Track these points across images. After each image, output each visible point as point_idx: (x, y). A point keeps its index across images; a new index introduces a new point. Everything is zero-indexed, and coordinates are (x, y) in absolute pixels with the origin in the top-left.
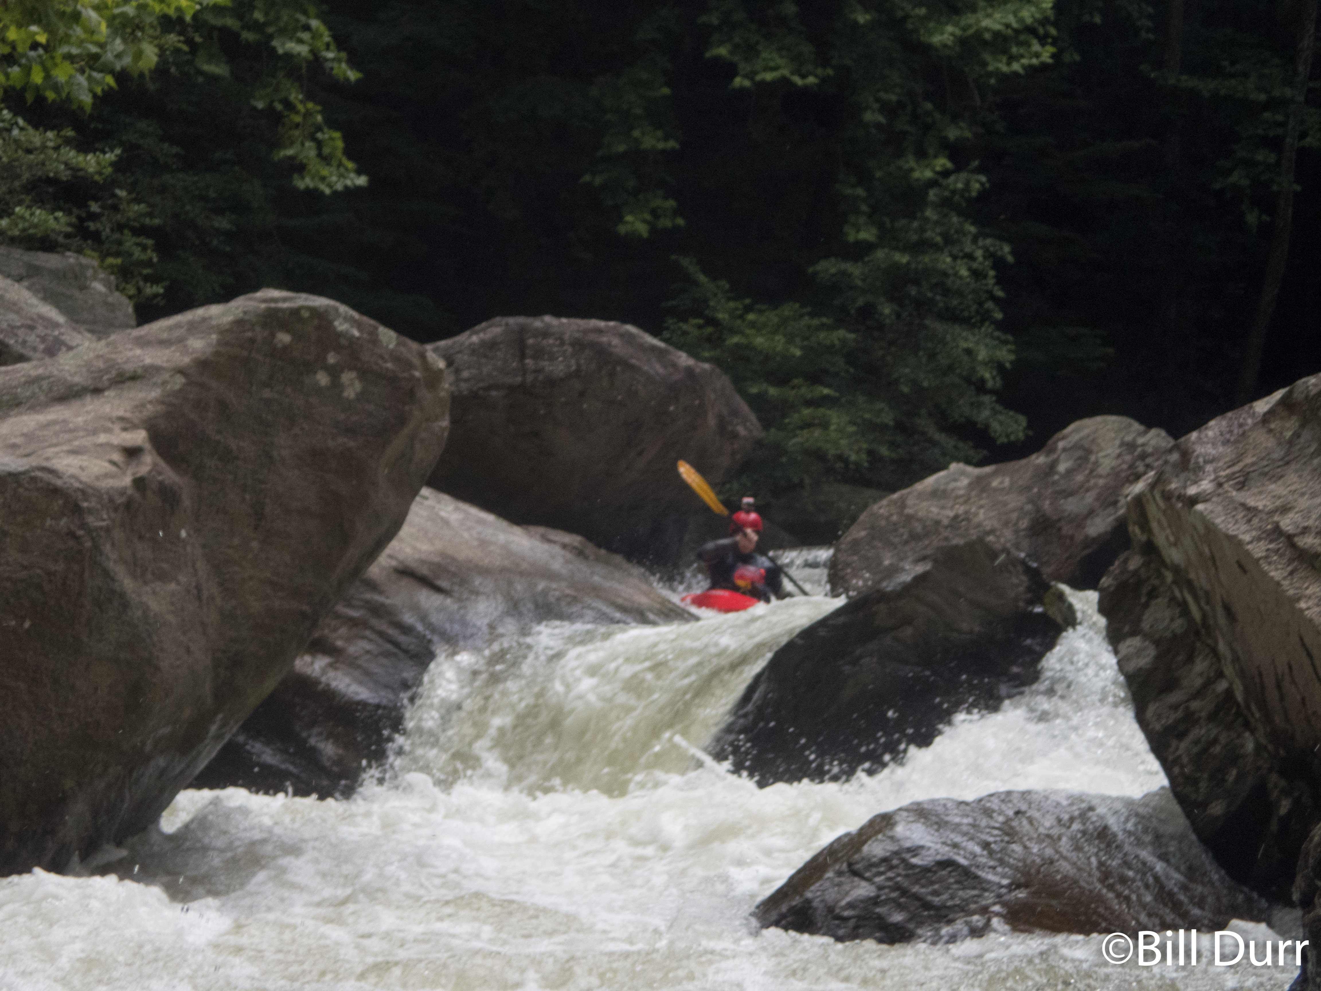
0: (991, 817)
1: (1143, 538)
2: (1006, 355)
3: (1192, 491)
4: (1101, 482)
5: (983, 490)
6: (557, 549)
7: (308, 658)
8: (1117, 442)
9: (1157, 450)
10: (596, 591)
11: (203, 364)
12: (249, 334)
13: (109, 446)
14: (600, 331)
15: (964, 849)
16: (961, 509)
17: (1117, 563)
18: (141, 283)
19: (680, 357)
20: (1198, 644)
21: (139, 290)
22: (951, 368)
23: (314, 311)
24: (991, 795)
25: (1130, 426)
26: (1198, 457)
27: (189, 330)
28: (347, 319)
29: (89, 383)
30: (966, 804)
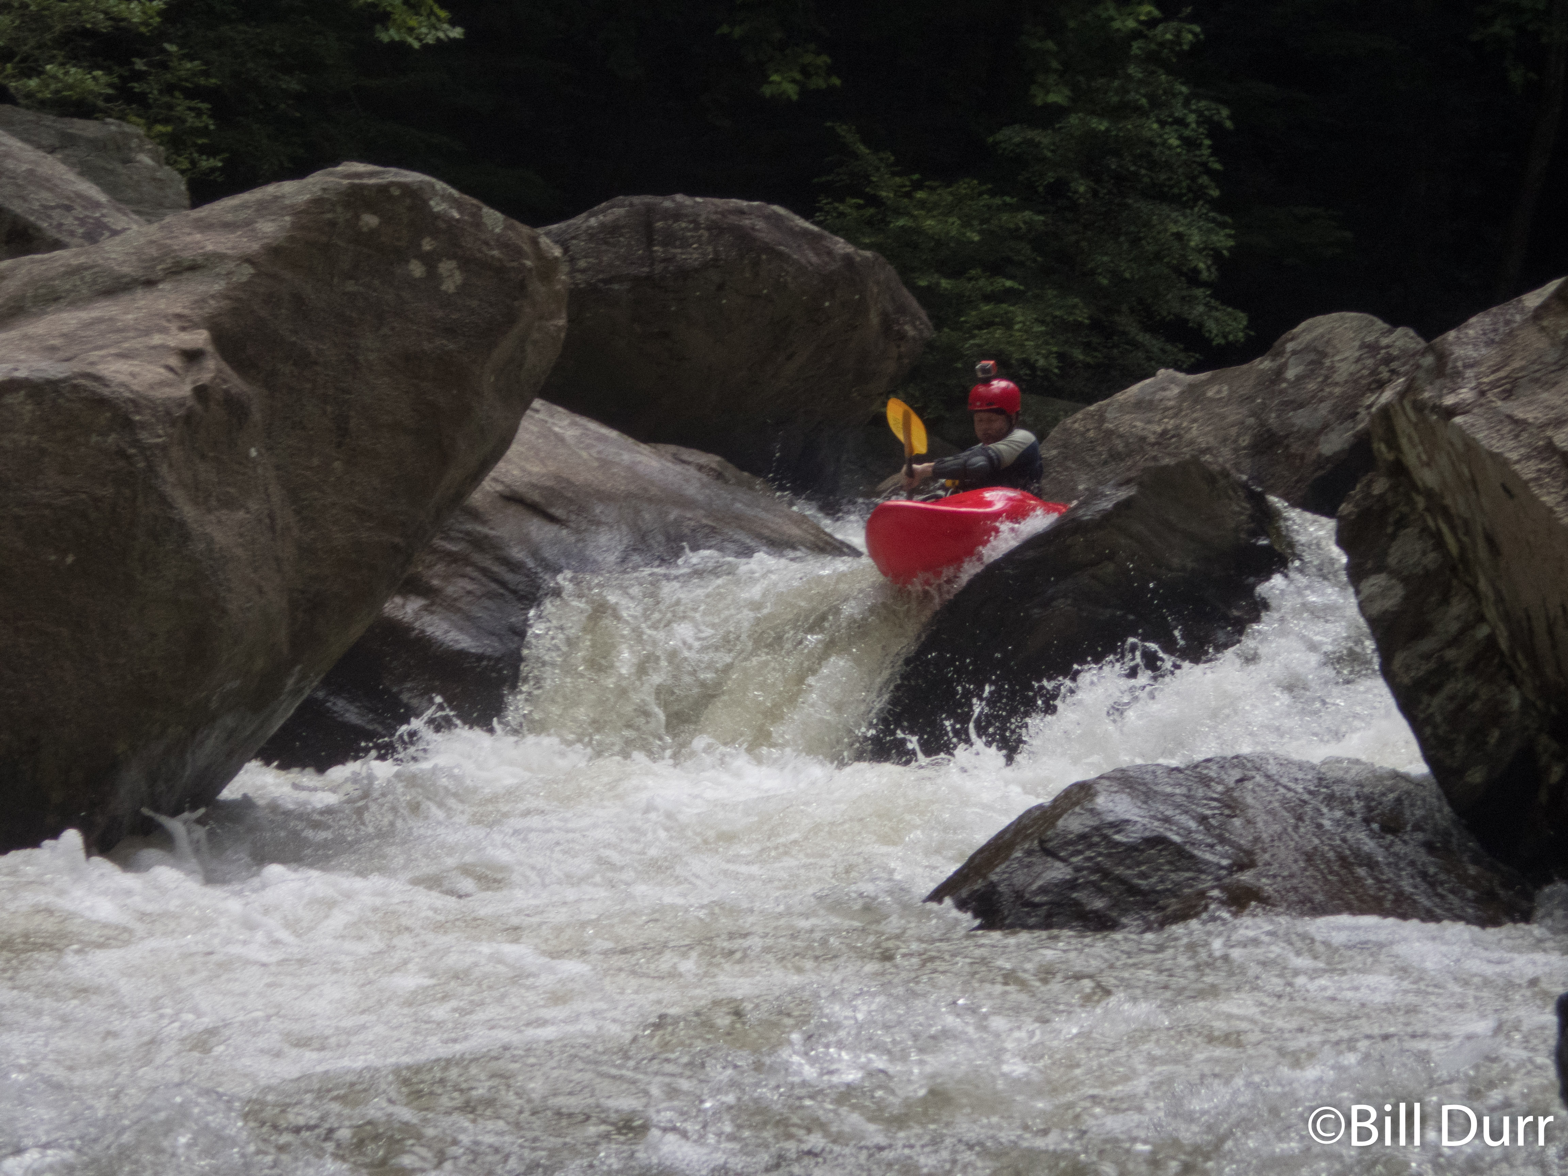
0: (1208, 786)
1: (1390, 457)
2: (1223, 240)
3: (1449, 400)
4: (1337, 390)
5: (1196, 401)
6: (692, 471)
7: (398, 600)
8: (1357, 343)
9: (1404, 352)
10: (739, 521)
11: (275, 252)
12: (329, 216)
13: (164, 347)
14: (741, 212)
15: (1176, 824)
16: (1170, 424)
17: (1358, 486)
18: (196, 155)
19: (837, 243)
20: (1455, 582)
21: (193, 163)
22: (1158, 257)
23: (406, 188)
24: (1208, 760)
25: (1373, 323)
26: (1456, 360)
27: (257, 210)
28: (445, 198)
29: (139, 273)
30: (1177, 769)
